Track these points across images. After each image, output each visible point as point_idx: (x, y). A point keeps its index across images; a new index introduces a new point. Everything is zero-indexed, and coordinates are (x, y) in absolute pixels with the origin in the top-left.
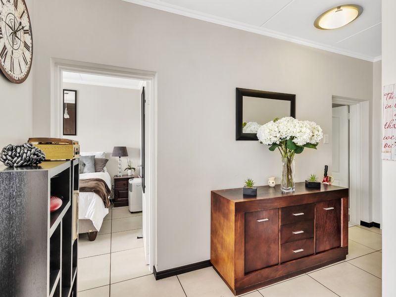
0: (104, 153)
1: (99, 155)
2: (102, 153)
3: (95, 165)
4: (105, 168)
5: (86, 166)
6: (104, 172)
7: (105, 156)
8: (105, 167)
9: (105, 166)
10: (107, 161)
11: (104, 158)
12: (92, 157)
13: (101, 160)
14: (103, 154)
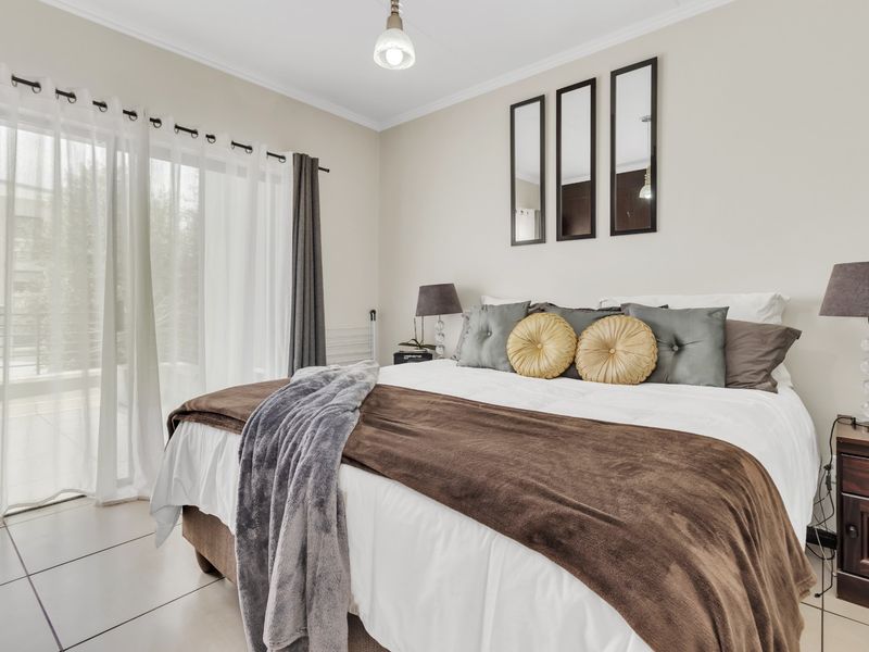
0: (778, 298)
1: (748, 307)
2: (766, 297)
3: (725, 354)
4: (780, 373)
5: (684, 355)
6: (773, 389)
7: (783, 314)
8: (781, 365)
9: (777, 362)
10: (790, 336)
11: (776, 321)
12: (711, 312)
13: (761, 331)
14: (771, 305)
